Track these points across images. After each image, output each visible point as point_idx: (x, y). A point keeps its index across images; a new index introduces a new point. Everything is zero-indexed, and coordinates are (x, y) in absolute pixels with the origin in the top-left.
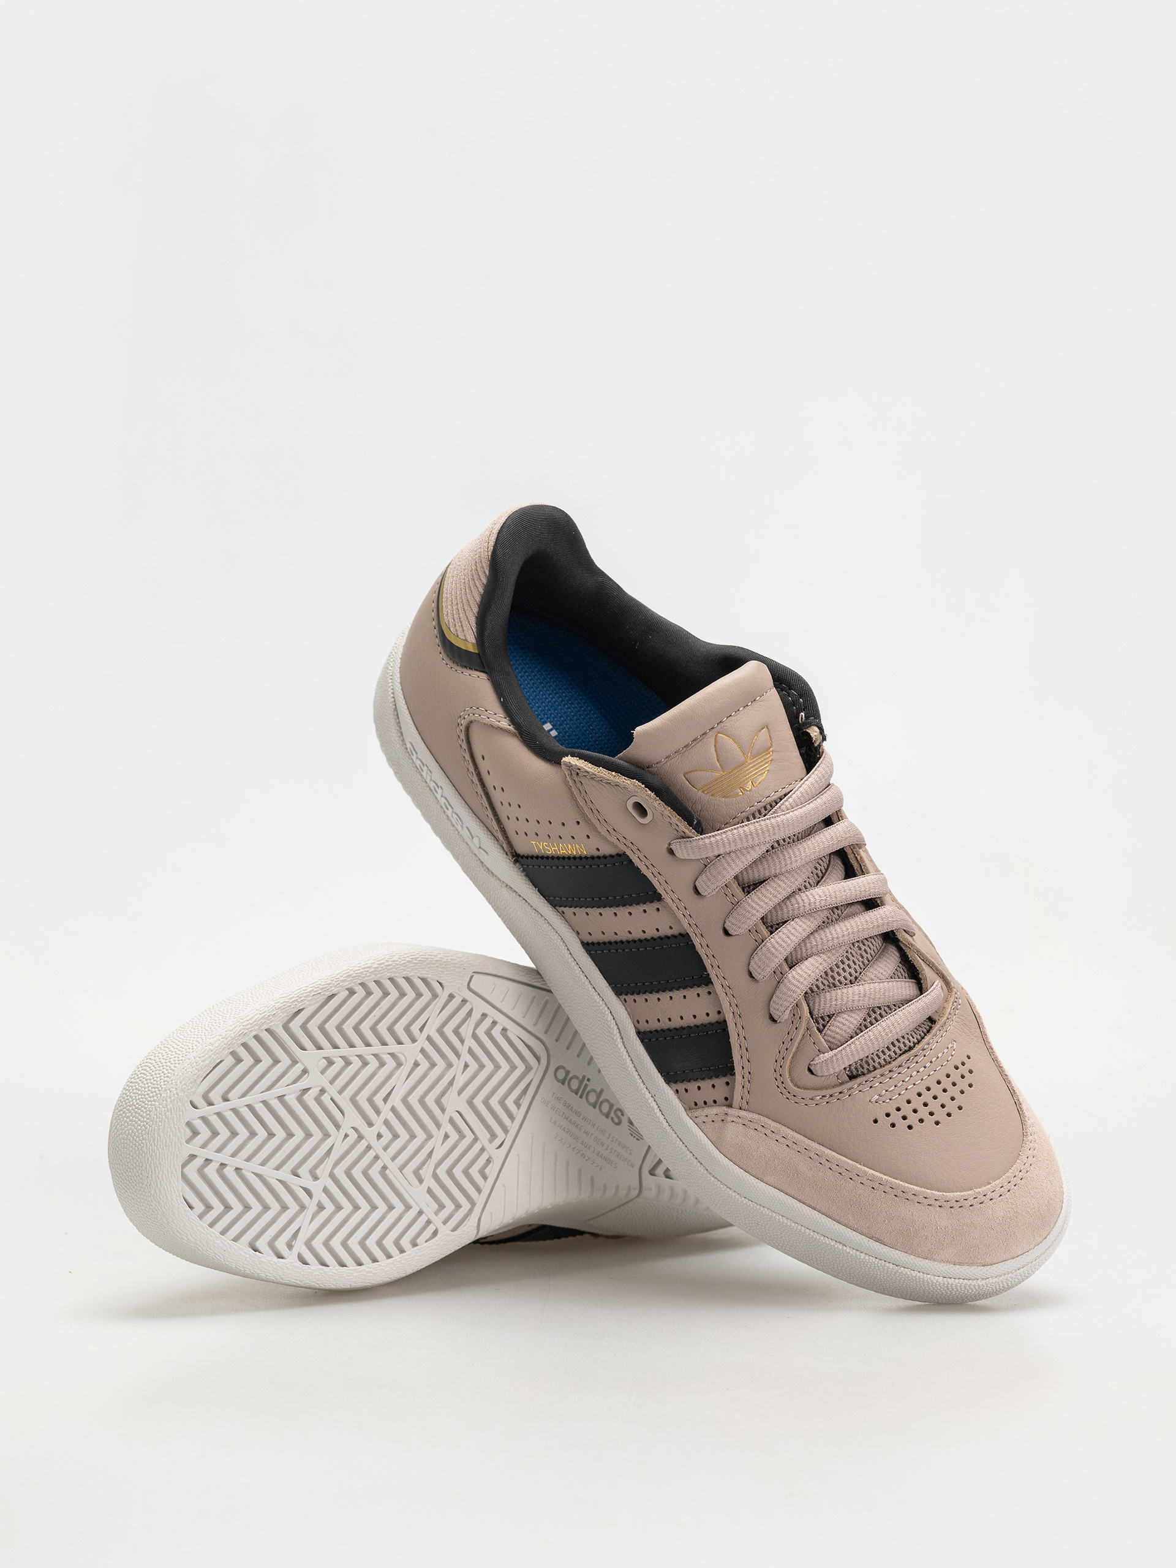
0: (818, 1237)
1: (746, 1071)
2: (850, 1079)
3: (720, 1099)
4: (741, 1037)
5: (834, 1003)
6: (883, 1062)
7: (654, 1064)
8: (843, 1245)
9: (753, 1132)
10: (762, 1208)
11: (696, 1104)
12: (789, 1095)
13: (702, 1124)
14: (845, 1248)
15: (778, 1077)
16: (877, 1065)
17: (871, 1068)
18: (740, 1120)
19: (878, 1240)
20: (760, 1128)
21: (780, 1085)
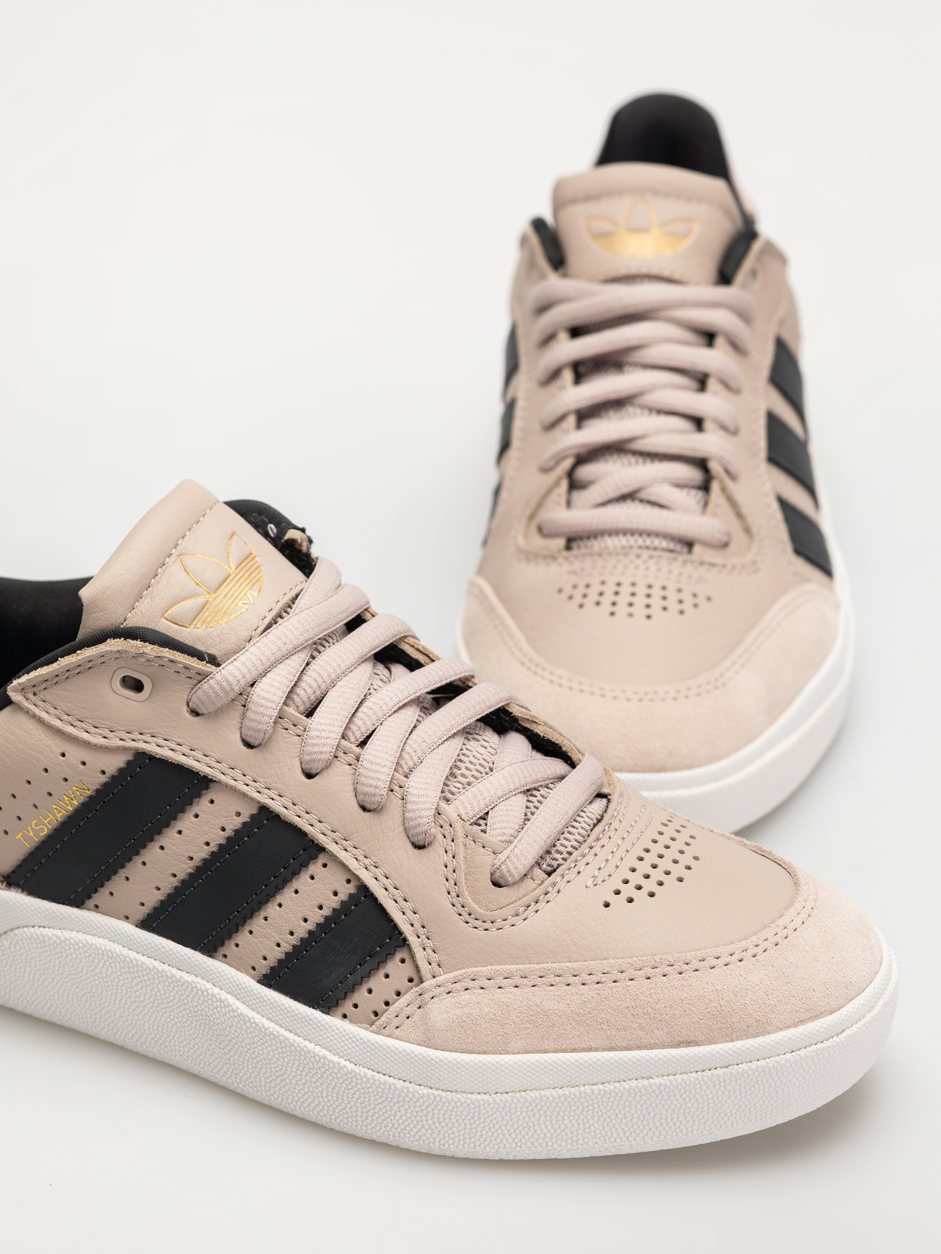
0: (612, 1087)
1: (417, 925)
2: (549, 876)
3: (403, 984)
4: (391, 889)
5: (481, 798)
6: (576, 844)
7: (299, 1001)
8: (647, 1079)
9: (466, 996)
10: (523, 1094)
11: (376, 1014)
12: (486, 925)
13: (397, 1031)
14: (651, 1080)
15: (461, 910)
16: (570, 849)
17: (565, 855)
18: (442, 989)
19: (688, 1043)
20: (471, 984)
21: (468, 918)
